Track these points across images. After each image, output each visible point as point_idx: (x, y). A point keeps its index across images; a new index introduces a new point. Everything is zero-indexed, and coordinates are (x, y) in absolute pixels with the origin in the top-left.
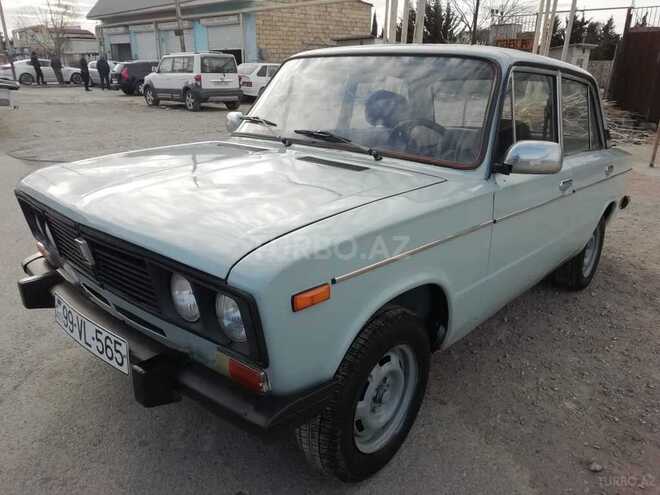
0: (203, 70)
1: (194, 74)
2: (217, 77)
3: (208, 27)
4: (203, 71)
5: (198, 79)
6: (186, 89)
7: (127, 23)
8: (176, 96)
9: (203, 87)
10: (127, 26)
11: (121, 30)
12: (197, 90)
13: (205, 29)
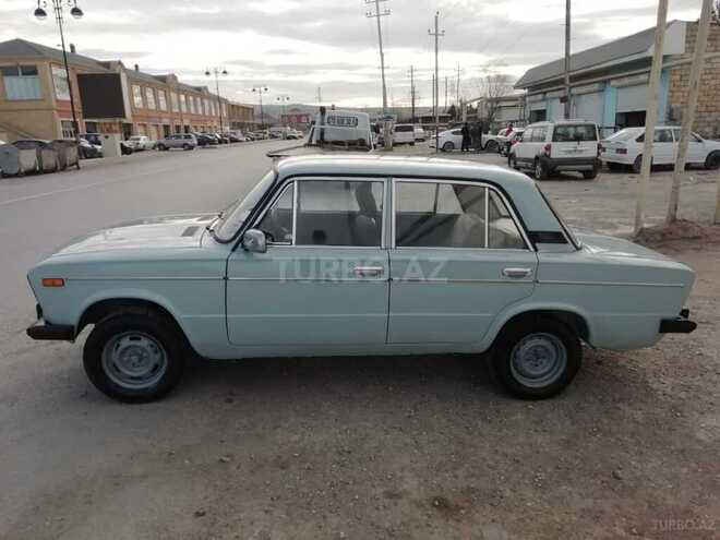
0: (554, 139)
1: (545, 144)
2: (571, 145)
3: (618, 88)
4: (553, 141)
5: (548, 148)
6: (537, 158)
7: (544, 90)
8: (530, 164)
9: (552, 156)
10: (545, 93)
11: (540, 97)
12: (545, 158)
13: (615, 90)
